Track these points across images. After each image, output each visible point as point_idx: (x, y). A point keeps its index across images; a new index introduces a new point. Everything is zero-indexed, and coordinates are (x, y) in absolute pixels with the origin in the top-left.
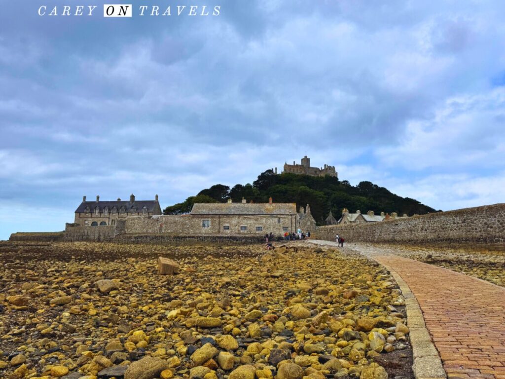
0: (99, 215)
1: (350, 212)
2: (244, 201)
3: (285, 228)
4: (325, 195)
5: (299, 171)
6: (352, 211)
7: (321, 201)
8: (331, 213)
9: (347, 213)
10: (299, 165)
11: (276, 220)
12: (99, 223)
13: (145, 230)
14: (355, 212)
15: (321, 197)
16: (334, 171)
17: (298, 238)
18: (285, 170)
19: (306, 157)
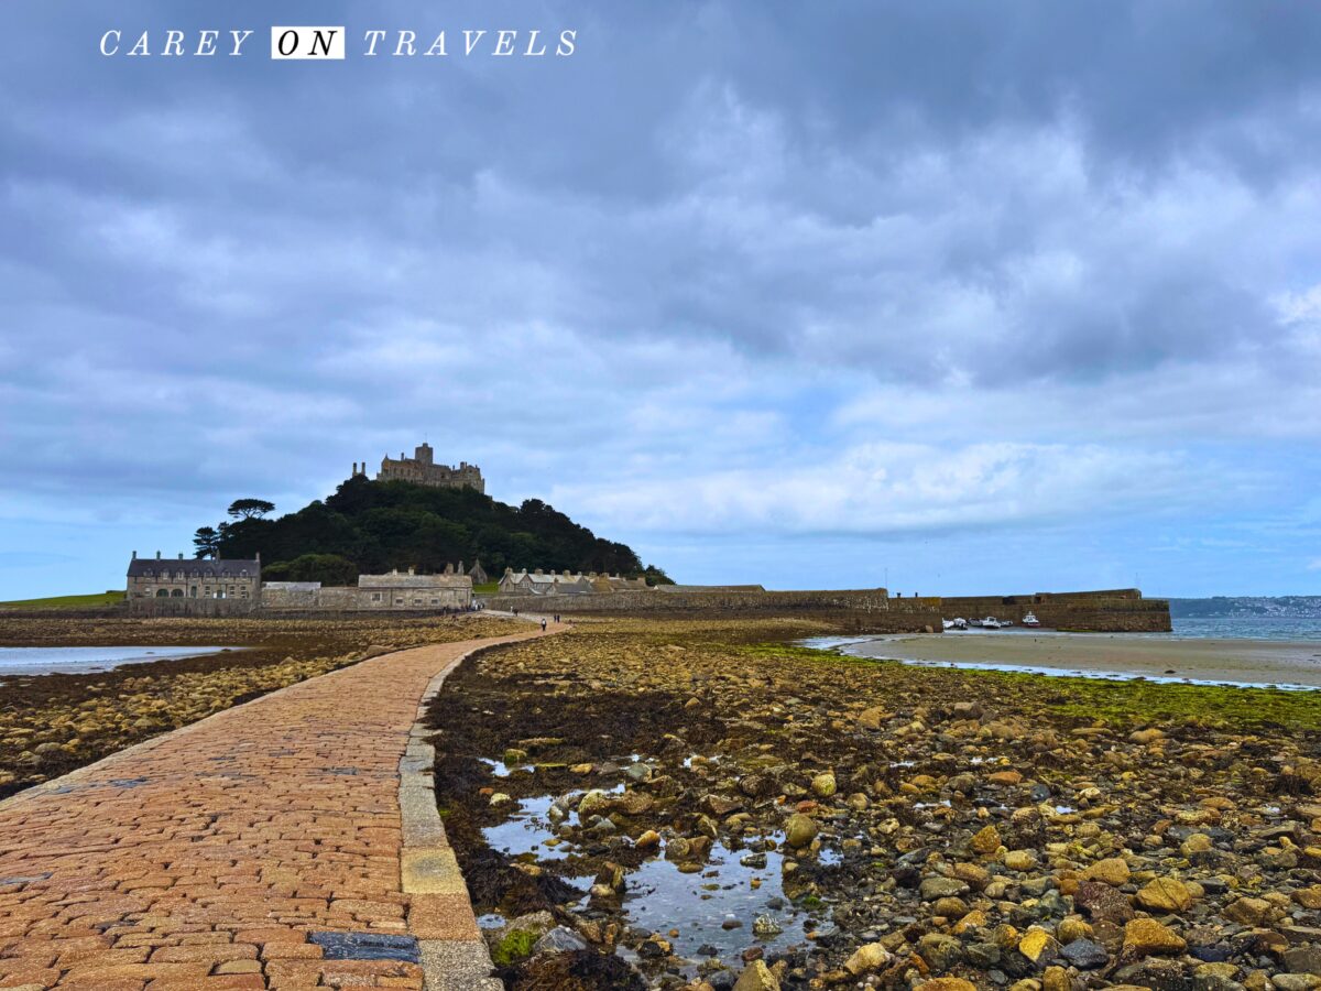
0: (170, 580)
1: (515, 571)
2: (411, 572)
3: (461, 601)
4: (468, 530)
5: (412, 474)
6: (517, 570)
7: (461, 540)
8: (477, 561)
9: (511, 573)
10: (413, 461)
11: (452, 593)
12: (170, 591)
13: (292, 604)
14: (521, 572)
15: (461, 534)
16: (479, 475)
17: (474, 610)
18: (384, 470)
19: (425, 445)
